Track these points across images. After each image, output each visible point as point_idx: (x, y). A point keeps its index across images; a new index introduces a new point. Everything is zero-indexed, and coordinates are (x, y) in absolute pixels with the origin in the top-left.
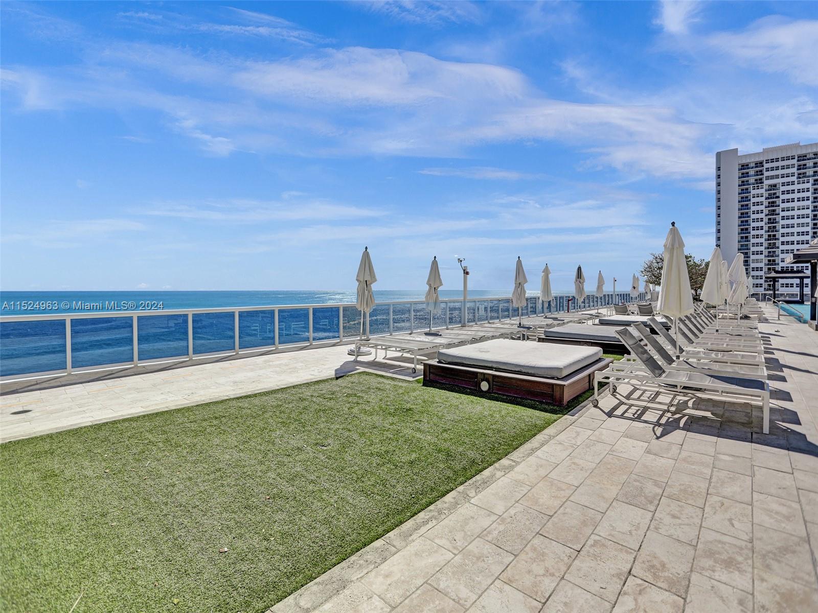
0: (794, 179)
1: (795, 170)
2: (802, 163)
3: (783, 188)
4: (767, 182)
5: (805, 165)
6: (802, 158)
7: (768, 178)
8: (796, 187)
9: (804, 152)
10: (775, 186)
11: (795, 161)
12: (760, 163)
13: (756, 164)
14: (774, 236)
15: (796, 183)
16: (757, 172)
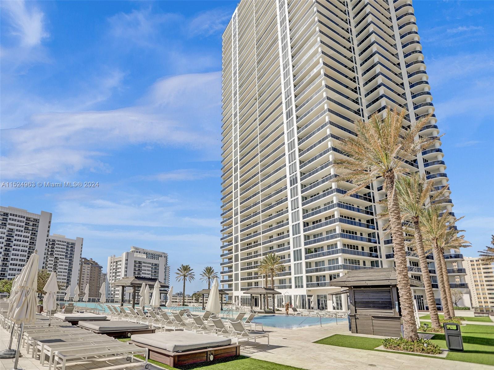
0: (23, 229)
1: (24, 224)
2: (28, 222)
3: (16, 233)
4: (8, 226)
5: (29, 223)
6: (28, 219)
7: (9, 224)
8: (23, 234)
9: (29, 216)
10: (13, 230)
11: (24, 220)
12: (7, 214)
13: (4, 214)
14: (7, 259)
15: (23, 231)
16: (4, 218)
